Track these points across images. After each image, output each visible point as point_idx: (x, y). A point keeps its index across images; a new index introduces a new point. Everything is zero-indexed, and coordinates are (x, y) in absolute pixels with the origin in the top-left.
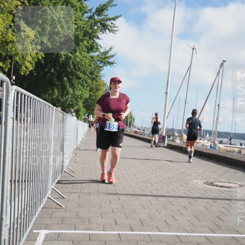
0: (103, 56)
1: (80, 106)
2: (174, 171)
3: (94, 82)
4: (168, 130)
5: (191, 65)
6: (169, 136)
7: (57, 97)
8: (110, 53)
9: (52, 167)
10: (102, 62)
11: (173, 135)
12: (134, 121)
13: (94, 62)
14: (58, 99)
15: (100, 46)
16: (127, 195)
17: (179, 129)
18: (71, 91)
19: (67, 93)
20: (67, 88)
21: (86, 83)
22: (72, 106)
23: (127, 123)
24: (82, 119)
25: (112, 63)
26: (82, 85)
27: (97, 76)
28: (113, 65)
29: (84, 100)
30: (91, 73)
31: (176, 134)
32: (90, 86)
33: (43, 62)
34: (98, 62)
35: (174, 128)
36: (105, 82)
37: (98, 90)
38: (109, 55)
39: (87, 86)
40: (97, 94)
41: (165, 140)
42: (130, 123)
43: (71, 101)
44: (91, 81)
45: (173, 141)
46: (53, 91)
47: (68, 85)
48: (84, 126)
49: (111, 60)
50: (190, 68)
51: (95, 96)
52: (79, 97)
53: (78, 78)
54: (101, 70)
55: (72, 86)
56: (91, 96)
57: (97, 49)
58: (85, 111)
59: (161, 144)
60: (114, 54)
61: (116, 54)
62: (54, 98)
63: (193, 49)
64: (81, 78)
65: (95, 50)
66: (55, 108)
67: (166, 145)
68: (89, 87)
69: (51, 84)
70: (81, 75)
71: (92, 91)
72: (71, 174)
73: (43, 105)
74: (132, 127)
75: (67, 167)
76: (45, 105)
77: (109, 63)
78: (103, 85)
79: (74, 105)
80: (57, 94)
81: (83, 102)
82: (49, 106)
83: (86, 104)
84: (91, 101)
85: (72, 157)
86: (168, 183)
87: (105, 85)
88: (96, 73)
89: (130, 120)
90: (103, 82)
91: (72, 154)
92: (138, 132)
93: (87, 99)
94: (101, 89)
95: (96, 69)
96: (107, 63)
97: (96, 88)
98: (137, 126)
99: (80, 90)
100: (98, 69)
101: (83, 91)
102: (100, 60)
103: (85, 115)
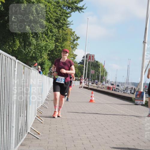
1: (44, 58)
3: (61, 31)
7: (19, 47)
10: (69, 8)
12: (106, 75)
13: (60, 8)
14: (19, 51)
18: (34, 41)
19: (30, 44)
20: (29, 38)
21: (51, 32)
22: (35, 59)
23: (98, 77)
24: (47, 73)
26: (46, 35)
27: (63, 24)
28: (82, 10)
29: (49, 51)
30: (57, 21)
32: (55, 35)
33: (2, 9)
34: (64, 8)
36: (73, 31)
37: (65, 40)
39: (52, 36)
40: (64, 45)
41: (143, 97)
42: (102, 77)
43: (34, 53)
44: (57, 30)
46: (14, 42)
47: (31, 35)
48: (49, 81)
51: (62, 47)
52: (44, 48)
54: (69, 17)
56: (56, 46)
58: (50, 64)
59: (139, 102)
62: (15, 50)
67: (144, 103)
71: (59, 41)
72: (35, 136)
73: (4, 57)
74: (104, 82)
75: (31, 128)
76: (6, 57)
77: (77, 9)
78: (71, 35)
79: (38, 58)
80: (18, 46)
81: (48, 53)
82: (10, 59)
83: (52, 57)
84: (57, 53)
85: (36, 117)
86: (148, 146)
87: (73, 34)
88: (63, 21)
89: (102, 74)
90: (70, 30)
91: (37, 114)
92: (111, 88)
93: (52, 51)
94: (68, 39)
95: (63, 15)
96: (75, 9)
97: (62, 38)
98: (110, 81)
99: (44, 41)
100: (65, 16)
101: (47, 41)
102: (66, 5)
103: (50, 69)
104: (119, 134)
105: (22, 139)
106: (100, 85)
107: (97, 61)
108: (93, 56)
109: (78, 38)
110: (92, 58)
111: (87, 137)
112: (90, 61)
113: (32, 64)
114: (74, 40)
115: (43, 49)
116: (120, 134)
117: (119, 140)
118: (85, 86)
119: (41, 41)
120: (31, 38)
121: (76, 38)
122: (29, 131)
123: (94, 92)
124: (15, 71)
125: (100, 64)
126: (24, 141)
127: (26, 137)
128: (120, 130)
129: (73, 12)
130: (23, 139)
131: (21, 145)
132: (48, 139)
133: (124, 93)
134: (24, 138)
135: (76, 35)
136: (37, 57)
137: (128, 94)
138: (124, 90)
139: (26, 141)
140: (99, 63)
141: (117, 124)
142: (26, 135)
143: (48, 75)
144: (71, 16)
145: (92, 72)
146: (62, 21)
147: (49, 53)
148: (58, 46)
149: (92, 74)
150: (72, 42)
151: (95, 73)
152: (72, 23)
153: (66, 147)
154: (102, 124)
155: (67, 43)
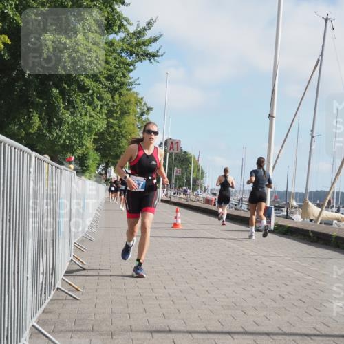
0: (134, 42)
1: (87, 148)
2: (291, 281)
3: (117, 96)
4: (277, 196)
5: (322, 55)
6: (278, 208)
7: (39, 127)
8: (149, 35)
9: (30, 281)
10: (131, 55)
11: (288, 205)
12: (202, 177)
13: (115, 54)
15: (127, 20)
16: (190, 332)
17: (300, 192)
18: (68, 116)
19: (61, 122)
20: (59, 111)
21: (100, 98)
22: (69, 148)
23: (188, 181)
25: (154, 56)
26: (90, 103)
27: (122, 84)
28: (156, 58)
29: (96, 134)
30: (110, 78)
31: (294, 203)
32: (107, 104)
33: (6, 57)
34: (123, 54)
35: (289, 190)
36: (140, 96)
37: (124, 113)
38: (146, 38)
39: (102, 106)
40: (123, 122)
42: (195, 180)
43: (68, 138)
44: (109, 95)
45: (287, 217)
46: (30, 118)
47: (62, 105)
48: (98, 191)
49: (151, 49)
50: (320, 61)
51: (120, 127)
52: (86, 128)
53: (83, 89)
54: (132, 70)
55: (71, 106)
56: (109, 126)
57: (121, 26)
58: (98, 158)
60: (158, 35)
61: (161, 35)
62: (30, 134)
63: (327, 20)
64: (89, 90)
65: (116, 28)
66: (34, 154)
67: (272, 228)
68: (106, 107)
69: (25, 104)
70: (87, 82)
71: (113, 116)
72: (71, 294)
73: (8, 148)
74: (199, 190)
75: (62, 279)
76: (13, 148)
77: (147, 55)
78: (136, 103)
79: (75, 147)
80: (37, 125)
81: (94, 139)
82: (21, 151)
83: (101, 145)
84: (110, 137)
85: (72, 258)
86: (280, 308)
87: (140, 103)
88: (121, 77)
89: (195, 176)
90: (135, 95)
91: (74, 252)
92: (212, 201)
93: (102, 134)
94: (131, 112)
95: (120, 68)
96: (142, 55)
97: (120, 109)
98: (210, 188)
99: (86, 115)
100: (125, 69)
101: (92, 116)
102: (127, 49)
103: (98, 167)
104: (227, 285)
105: (45, 300)
106: (191, 196)
107: (185, 152)
108: (177, 143)
109: (149, 109)
110: (175, 146)
111: (169, 294)
112: (172, 151)
113: (64, 159)
114: (142, 114)
115: (85, 131)
116: (229, 287)
117: (228, 298)
118: (165, 198)
119: (81, 115)
120: (62, 110)
121: (146, 109)
122: (58, 285)
123: (180, 209)
124: (30, 173)
125: (191, 157)
126: (48, 304)
127: (54, 296)
128: (229, 278)
129: (139, 63)
130: (47, 301)
131: (43, 312)
132: (95, 299)
133: (235, 209)
134: (50, 298)
135: (145, 104)
136: (73, 146)
137: (244, 211)
138: (236, 205)
139: (53, 304)
140: (189, 156)
141: (223, 267)
142: (53, 293)
143: (95, 179)
144: (135, 69)
145: (177, 171)
146: (118, 79)
147: (96, 137)
148: (113, 124)
149: (176, 176)
150: (139, 118)
151: (183, 173)
152: (137, 82)
153: (129, 314)
154: (195, 268)
155: (129, 119)
